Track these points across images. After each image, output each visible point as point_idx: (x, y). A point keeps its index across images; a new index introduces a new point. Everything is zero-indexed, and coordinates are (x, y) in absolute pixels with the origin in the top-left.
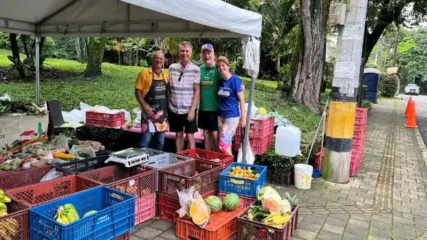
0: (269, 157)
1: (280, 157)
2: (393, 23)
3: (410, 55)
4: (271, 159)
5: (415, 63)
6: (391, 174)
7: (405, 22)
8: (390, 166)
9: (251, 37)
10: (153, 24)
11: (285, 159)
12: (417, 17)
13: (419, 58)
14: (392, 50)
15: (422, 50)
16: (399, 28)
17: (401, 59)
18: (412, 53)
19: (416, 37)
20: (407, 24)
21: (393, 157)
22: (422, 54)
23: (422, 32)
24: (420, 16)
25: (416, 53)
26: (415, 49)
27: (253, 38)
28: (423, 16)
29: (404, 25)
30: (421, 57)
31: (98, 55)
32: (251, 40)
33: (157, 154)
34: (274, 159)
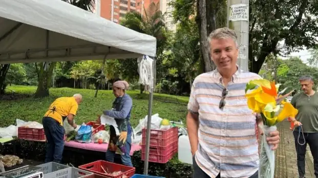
0: (173, 166)
1: (183, 165)
2: (272, 53)
3: (286, 76)
4: (174, 167)
5: (290, 82)
6: (285, 174)
7: (280, 53)
8: (283, 166)
9: (145, 55)
10: (67, 50)
11: (187, 166)
12: (288, 48)
13: (293, 78)
14: (273, 73)
15: (294, 72)
16: (276, 57)
17: (280, 79)
18: (288, 75)
19: (289, 64)
20: (282, 54)
21: (284, 157)
22: (295, 76)
23: (293, 60)
24: (291, 48)
25: (290, 75)
26: (289, 72)
27: (147, 57)
28: (292, 48)
29: (280, 55)
30: (294, 77)
31: (46, 80)
32: (145, 58)
33: (63, 168)
34: (177, 167)
